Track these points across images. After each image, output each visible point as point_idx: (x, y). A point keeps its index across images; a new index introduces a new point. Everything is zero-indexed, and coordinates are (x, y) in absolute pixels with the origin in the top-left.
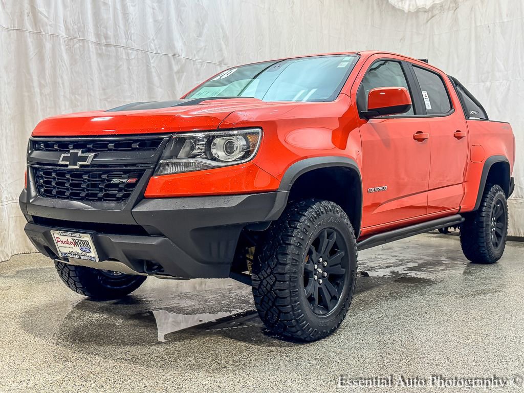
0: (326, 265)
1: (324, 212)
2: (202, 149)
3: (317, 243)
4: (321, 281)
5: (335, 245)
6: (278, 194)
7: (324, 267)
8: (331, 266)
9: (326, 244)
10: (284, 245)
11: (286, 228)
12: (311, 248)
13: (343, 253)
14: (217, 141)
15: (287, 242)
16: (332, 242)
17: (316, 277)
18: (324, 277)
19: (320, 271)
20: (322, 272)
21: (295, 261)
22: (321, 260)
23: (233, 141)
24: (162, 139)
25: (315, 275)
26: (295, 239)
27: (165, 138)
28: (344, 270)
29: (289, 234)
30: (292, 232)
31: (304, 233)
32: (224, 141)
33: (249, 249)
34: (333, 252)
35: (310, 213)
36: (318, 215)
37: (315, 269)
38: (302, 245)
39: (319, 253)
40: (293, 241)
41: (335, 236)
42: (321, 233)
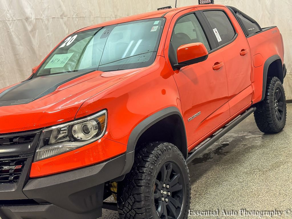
0: (168, 187)
1: (161, 154)
2: (65, 132)
3: (160, 177)
4: (167, 200)
5: (173, 171)
6: (127, 155)
7: (167, 189)
8: (172, 187)
9: (166, 174)
10: (138, 187)
11: (137, 174)
12: (157, 183)
13: (179, 175)
14: (76, 127)
15: (139, 185)
16: (170, 171)
17: (163, 199)
18: (169, 196)
19: (165, 193)
20: (166, 193)
21: (147, 197)
22: (164, 185)
23: (87, 124)
24: (35, 134)
25: (162, 197)
26: (144, 181)
27: (38, 133)
28: (181, 186)
29: (140, 178)
30: (142, 176)
31: (149, 175)
32: (81, 125)
33: (112, 183)
34: (172, 176)
35: (151, 158)
36: (157, 158)
37: (161, 194)
38: (150, 184)
39: (163, 181)
40: (143, 183)
41: (171, 166)
42: (162, 168)
